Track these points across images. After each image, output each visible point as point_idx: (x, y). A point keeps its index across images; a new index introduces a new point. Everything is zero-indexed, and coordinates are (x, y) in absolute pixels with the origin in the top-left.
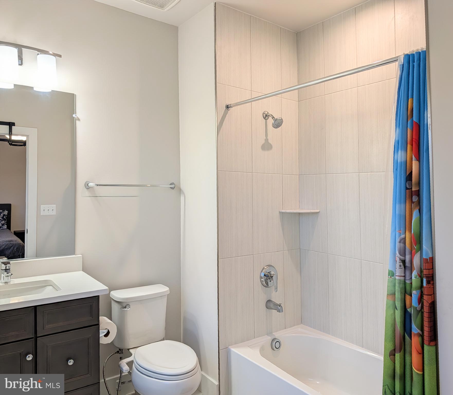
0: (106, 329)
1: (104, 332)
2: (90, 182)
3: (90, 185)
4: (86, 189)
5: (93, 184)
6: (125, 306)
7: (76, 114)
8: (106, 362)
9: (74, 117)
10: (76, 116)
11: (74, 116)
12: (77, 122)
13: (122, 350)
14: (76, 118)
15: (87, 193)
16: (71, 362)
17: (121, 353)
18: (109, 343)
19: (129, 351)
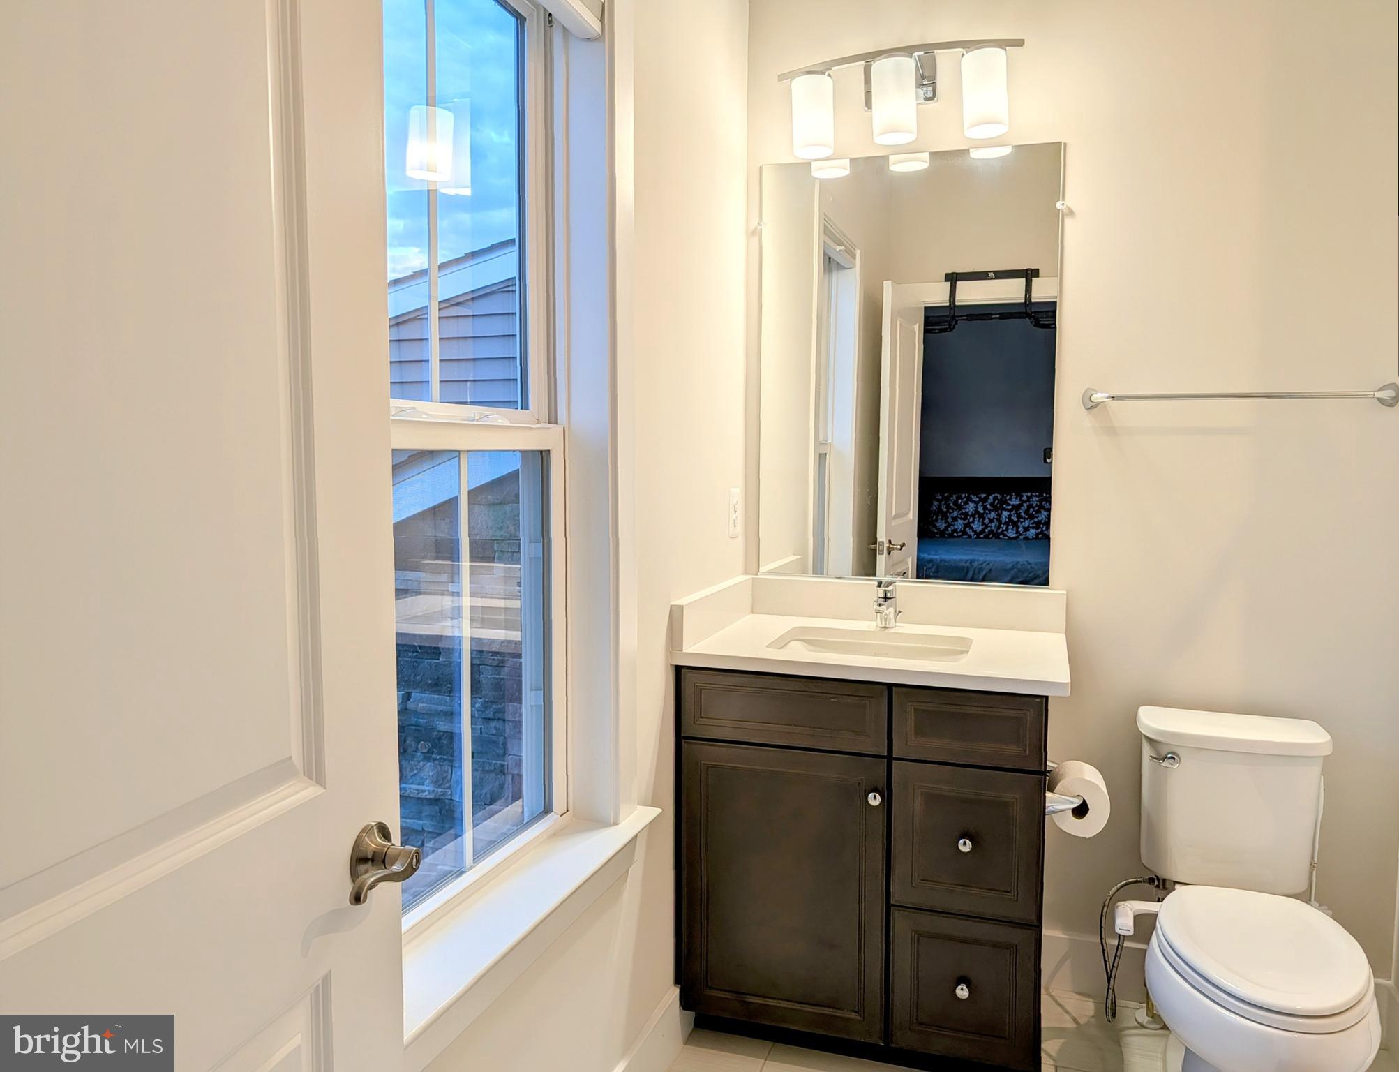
0: (1079, 796)
1: (1072, 803)
2: (1095, 391)
3: (1098, 397)
4: (1084, 409)
5: (1104, 394)
6: (1164, 754)
7: (1063, 199)
8: (1111, 893)
9: (1059, 210)
10: (1063, 204)
11: (1059, 205)
12: (1068, 222)
13: (1164, 880)
14: (1066, 211)
15: (1086, 420)
16: (965, 847)
17: (1161, 886)
18: (1088, 836)
19: (1174, 885)
